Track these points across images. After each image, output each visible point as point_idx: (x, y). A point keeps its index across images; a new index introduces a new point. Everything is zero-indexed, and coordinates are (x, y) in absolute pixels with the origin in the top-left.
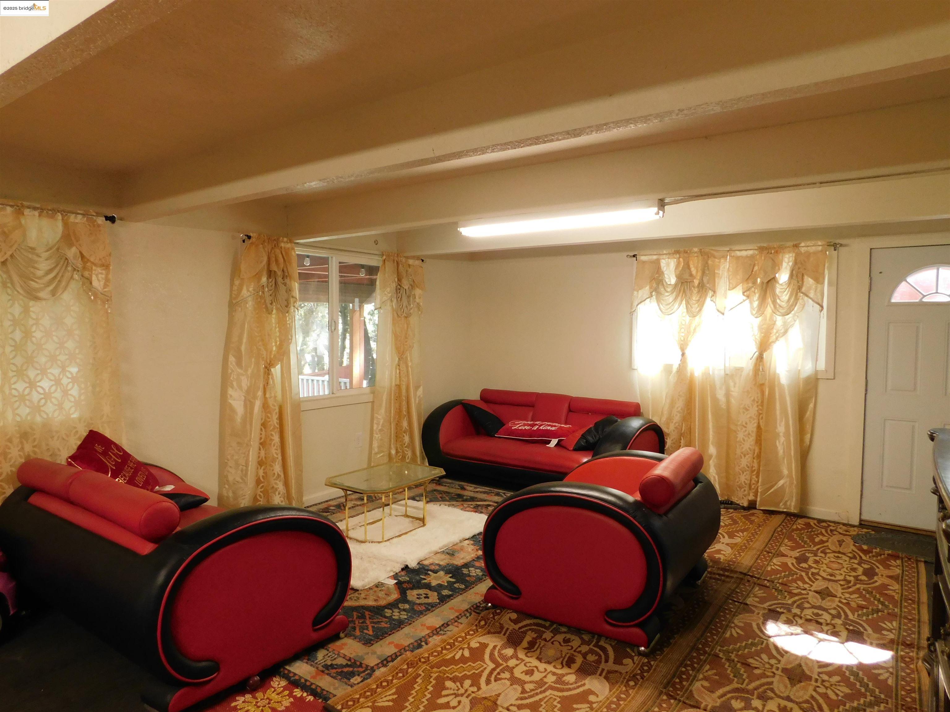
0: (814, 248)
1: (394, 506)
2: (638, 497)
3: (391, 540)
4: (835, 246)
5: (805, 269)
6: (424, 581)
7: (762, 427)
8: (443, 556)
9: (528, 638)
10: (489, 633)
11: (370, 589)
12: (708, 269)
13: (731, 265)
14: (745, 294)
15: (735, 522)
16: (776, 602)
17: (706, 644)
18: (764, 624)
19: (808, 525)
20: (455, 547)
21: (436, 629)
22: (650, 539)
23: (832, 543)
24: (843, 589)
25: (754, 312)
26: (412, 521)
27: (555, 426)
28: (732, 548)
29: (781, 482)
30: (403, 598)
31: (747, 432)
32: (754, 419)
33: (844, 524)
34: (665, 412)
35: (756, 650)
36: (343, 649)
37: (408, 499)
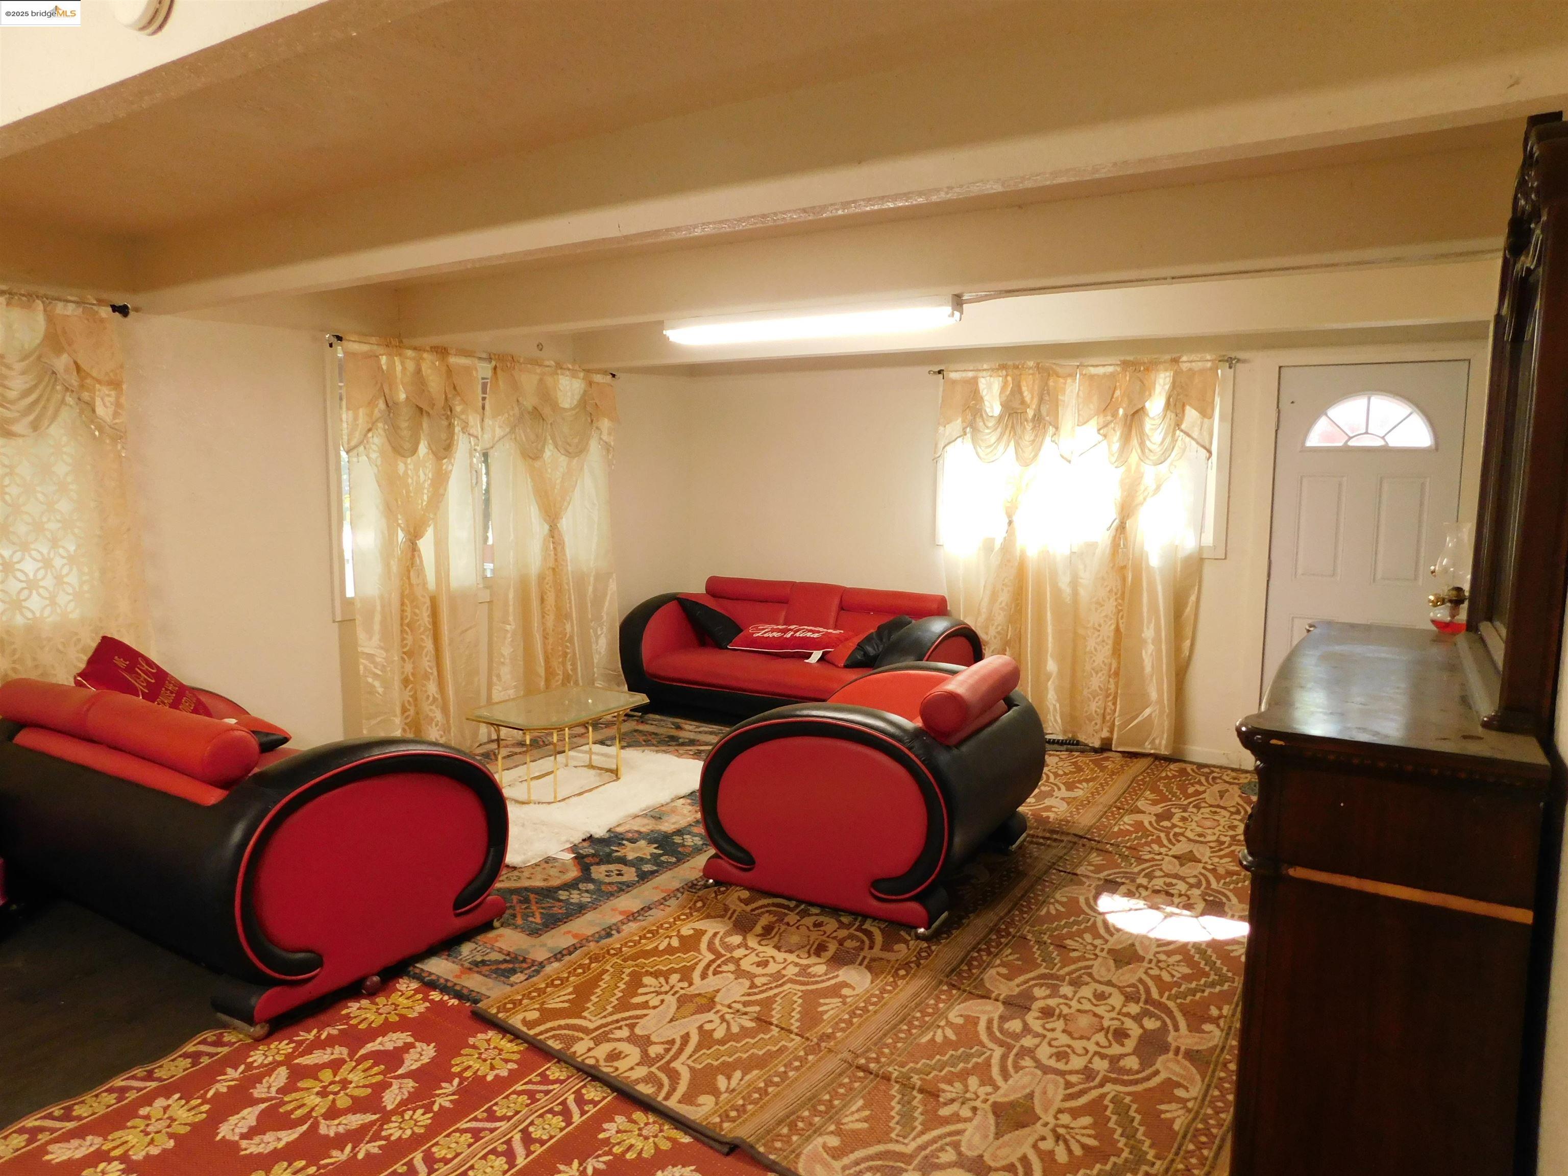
0: (1200, 364)
1: (572, 753)
2: (919, 723)
3: (567, 801)
4: (1231, 362)
5: (1187, 396)
6: (616, 854)
7: (1122, 630)
8: (646, 821)
9: (764, 921)
10: (708, 916)
11: (536, 865)
12: (1049, 394)
13: (1081, 388)
14: (1101, 432)
15: (1080, 769)
16: (1117, 870)
17: (1012, 923)
18: (1096, 897)
19: (1183, 772)
20: (664, 809)
21: (633, 914)
22: (932, 780)
23: (1210, 795)
24: (1212, 852)
25: (1114, 459)
26: (600, 775)
27: (819, 632)
28: (1068, 803)
29: (1147, 712)
30: (586, 875)
31: (1101, 638)
32: (1111, 619)
33: (1233, 770)
34: (984, 611)
35: (1078, 930)
36: (497, 941)
37: (595, 743)
